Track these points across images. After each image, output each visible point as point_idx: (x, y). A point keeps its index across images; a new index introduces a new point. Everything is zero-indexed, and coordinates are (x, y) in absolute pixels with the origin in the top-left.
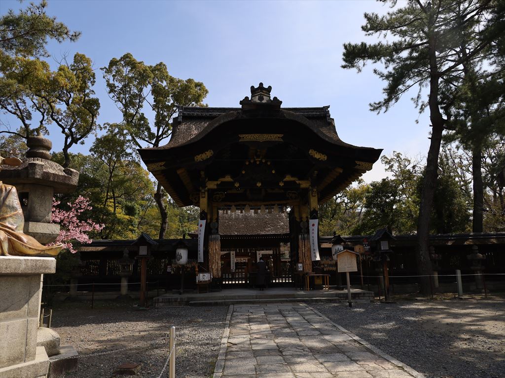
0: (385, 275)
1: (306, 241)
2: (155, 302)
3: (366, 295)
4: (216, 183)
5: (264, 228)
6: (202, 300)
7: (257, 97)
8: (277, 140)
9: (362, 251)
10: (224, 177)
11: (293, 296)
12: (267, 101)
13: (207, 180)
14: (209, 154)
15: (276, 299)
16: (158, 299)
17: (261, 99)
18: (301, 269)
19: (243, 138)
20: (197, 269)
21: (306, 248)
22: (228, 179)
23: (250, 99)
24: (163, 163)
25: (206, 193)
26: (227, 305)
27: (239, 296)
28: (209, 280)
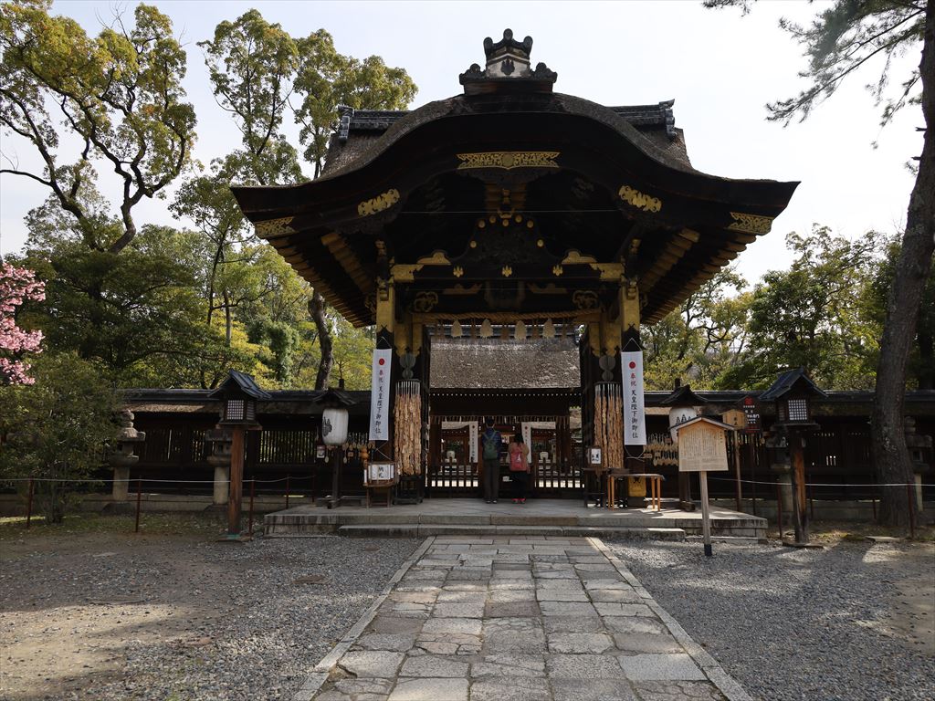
0: (798, 482)
1: (611, 399)
2: (269, 524)
3: (747, 526)
4: (412, 268)
5: (537, 375)
6: (370, 524)
7: (499, 65)
8: (544, 164)
9: (741, 424)
10: (432, 257)
11: (575, 522)
12: (521, 73)
13: (392, 261)
14: (389, 199)
15: (533, 528)
16: (275, 518)
17: (508, 68)
18: (596, 461)
19: (467, 161)
20: (366, 455)
21: (612, 414)
22: (439, 259)
23: (482, 70)
24: (288, 220)
25: (391, 291)
26: (421, 536)
27: (451, 518)
28: (391, 479)
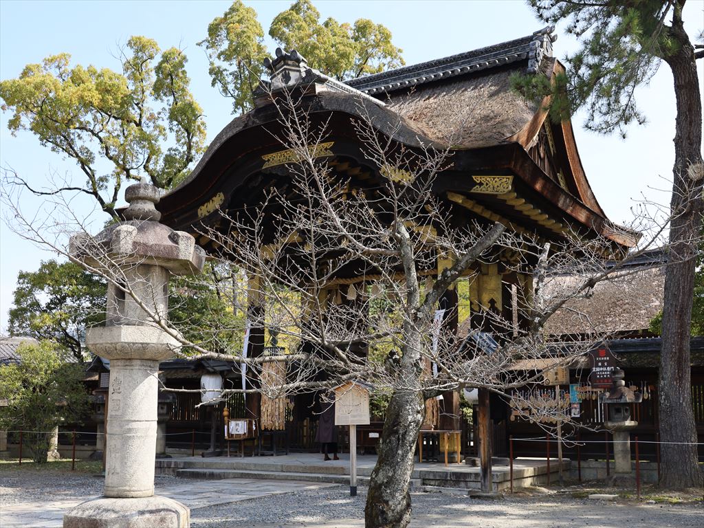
4: (274, 247)
7: (280, 76)
8: (323, 154)
12: (297, 80)
14: (217, 201)
19: (269, 160)
20: (225, 413)
22: (294, 237)
28: (245, 434)
